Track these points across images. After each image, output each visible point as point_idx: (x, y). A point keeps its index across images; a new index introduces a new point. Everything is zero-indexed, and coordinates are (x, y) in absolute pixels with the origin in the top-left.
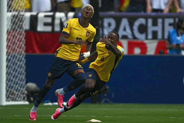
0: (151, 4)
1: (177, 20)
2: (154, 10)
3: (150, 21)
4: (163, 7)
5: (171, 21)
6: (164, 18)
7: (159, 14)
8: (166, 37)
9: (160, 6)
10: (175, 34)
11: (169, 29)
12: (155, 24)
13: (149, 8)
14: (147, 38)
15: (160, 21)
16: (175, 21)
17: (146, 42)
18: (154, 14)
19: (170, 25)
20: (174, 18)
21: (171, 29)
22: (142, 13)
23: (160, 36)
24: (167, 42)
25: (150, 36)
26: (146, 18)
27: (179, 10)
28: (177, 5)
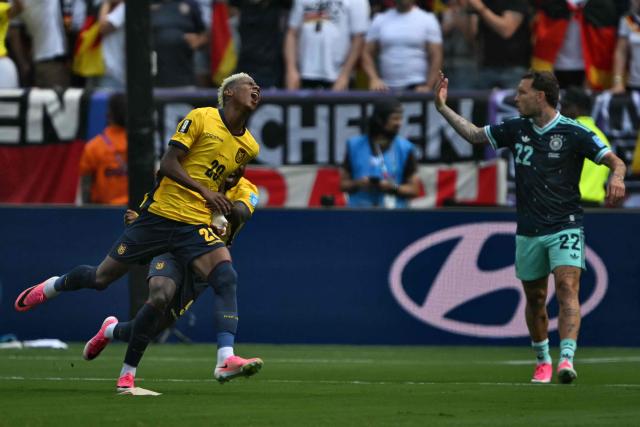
0: (299, 67)
1: (370, 110)
2: (307, 83)
3: (295, 113)
4: (332, 75)
5: (354, 112)
6: (332, 104)
7: (321, 92)
8: (340, 158)
9: (323, 71)
10: (366, 149)
11: (349, 136)
12: (308, 121)
13: (293, 77)
14: (285, 162)
15: (322, 112)
16: (364, 112)
17: (283, 170)
18: (305, 93)
19: (352, 123)
20: (363, 104)
21: (355, 136)
22: (273, 92)
23: (322, 155)
24: (342, 172)
25: (295, 156)
26: (285, 104)
27: (377, 84)
28: (370, 69)
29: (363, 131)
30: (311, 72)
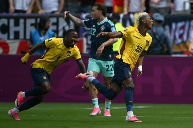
1: (38, 20)
3: (12, 22)
5: (33, 21)
6: (25, 18)
7: (21, 14)
8: (28, 37)
9: (23, 7)
10: (38, 35)
12: (17, 24)
14: (9, 38)
15: (22, 21)
16: (36, 21)
17: (8, 41)
18: (16, 14)
19: (32, 25)
20: (36, 18)
22: (4, 14)
23: (21, 36)
25: (12, 36)
26: (9, 18)
28: (39, 6)
29: (36, 28)
30: (18, 7)
